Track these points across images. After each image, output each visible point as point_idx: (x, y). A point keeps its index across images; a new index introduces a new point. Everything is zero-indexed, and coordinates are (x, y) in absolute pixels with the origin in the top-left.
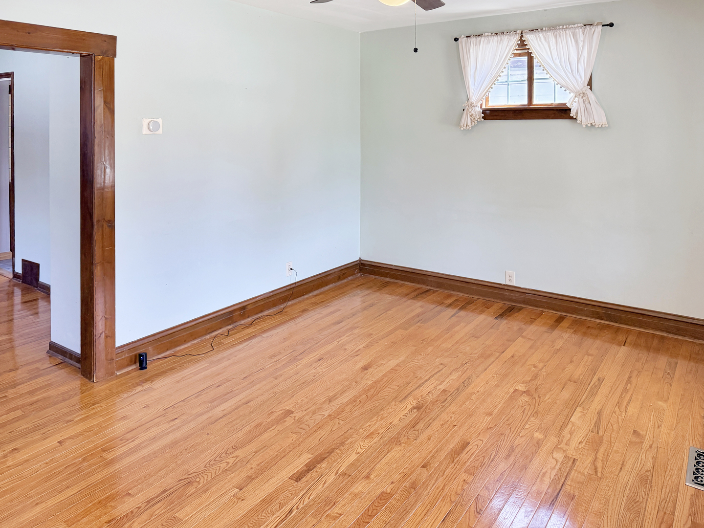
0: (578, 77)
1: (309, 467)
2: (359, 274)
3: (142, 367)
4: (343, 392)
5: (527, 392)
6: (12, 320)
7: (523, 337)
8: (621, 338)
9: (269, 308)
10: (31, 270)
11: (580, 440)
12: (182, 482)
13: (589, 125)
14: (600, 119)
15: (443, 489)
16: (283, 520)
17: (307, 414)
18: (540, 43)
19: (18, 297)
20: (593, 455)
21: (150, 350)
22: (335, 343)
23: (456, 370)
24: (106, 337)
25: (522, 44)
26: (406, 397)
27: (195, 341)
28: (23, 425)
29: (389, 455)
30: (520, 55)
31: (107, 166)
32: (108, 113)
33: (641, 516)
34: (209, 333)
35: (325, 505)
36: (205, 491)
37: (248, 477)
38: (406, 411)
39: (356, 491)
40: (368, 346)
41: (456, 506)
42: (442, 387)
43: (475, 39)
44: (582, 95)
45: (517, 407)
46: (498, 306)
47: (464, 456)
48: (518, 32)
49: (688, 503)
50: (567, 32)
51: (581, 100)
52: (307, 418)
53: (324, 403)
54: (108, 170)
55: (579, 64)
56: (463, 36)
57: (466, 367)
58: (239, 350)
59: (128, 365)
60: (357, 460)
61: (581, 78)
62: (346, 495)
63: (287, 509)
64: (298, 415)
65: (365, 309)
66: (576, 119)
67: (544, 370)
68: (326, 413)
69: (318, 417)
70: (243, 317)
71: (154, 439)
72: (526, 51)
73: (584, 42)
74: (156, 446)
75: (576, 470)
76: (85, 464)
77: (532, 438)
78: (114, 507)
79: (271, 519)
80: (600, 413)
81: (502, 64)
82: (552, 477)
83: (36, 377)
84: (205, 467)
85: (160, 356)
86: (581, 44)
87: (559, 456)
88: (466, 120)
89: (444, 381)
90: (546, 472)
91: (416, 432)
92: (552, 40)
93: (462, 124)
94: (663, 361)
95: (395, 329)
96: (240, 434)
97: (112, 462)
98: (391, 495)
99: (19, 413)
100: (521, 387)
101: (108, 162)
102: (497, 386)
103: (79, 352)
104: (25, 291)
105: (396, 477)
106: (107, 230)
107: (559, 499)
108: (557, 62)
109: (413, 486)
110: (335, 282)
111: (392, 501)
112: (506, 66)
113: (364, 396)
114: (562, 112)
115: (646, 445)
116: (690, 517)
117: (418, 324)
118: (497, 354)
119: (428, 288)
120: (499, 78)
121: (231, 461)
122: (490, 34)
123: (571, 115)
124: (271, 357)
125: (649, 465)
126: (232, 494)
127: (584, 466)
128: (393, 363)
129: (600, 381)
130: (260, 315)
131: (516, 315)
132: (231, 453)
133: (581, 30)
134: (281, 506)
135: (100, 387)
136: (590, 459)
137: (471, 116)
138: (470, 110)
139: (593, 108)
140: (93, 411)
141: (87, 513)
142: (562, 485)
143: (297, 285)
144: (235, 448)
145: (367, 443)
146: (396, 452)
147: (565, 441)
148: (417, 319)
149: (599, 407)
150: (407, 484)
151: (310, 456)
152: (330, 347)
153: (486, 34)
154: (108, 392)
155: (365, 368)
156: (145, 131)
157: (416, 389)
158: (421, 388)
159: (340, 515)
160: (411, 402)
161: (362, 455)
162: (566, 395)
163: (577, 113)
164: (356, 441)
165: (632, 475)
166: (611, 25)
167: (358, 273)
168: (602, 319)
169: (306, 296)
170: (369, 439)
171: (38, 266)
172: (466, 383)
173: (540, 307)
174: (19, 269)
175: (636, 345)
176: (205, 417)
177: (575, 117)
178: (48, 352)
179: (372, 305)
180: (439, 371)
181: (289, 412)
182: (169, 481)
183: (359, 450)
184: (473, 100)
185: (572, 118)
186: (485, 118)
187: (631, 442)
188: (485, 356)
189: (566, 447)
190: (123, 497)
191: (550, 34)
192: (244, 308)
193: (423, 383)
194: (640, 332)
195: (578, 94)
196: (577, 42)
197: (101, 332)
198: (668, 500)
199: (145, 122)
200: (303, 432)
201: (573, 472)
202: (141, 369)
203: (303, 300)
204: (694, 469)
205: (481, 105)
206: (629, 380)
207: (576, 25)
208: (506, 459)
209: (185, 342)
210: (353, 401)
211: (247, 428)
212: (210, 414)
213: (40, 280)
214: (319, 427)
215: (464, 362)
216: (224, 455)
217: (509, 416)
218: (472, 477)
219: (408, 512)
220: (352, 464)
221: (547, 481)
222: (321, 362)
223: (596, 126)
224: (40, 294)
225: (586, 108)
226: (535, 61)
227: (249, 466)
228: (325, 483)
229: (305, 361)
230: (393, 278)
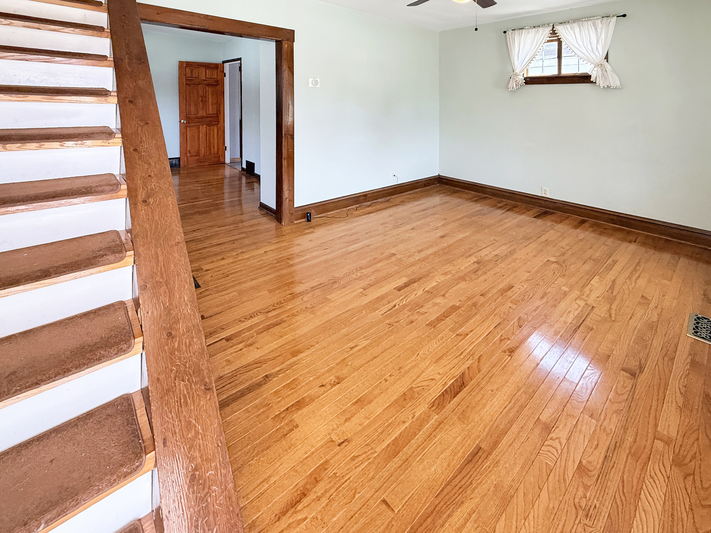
0: (597, 54)
1: (406, 285)
2: (438, 185)
3: (309, 221)
4: (428, 248)
5: (557, 262)
6: (241, 191)
7: (554, 230)
8: (631, 238)
9: (381, 198)
10: (251, 165)
11: (597, 296)
12: (331, 281)
13: (606, 87)
14: (614, 81)
15: (495, 310)
16: (390, 310)
17: (405, 257)
18: (567, 31)
19: (244, 180)
20: (608, 306)
21: (313, 212)
22: (423, 221)
23: (505, 244)
24: (289, 200)
25: (554, 32)
26: (470, 256)
27: (338, 211)
28: (247, 242)
29: (458, 286)
30: (552, 41)
31: (290, 103)
32: (290, 73)
33: (648, 350)
34: (345, 207)
35: (416, 306)
36: (345, 287)
37: (369, 284)
38: (470, 263)
39: (436, 302)
40: (444, 225)
41: (504, 320)
42: (495, 253)
43: (518, 31)
44: (600, 66)
45: (549, 270)
46: (536, 210)
47: (509, 293)
48: (550, 25)
49: (688, 347)
50: (589, 22)
51: (599, 70)
52: (404, 259)
53: (415, 252)
54: (290, 106)
55: (598, 45)
56: (509, 30)
57: (512, 243)
58: (364, 218)
59: (301, 219)
60: (436, 285)
61: (599, 53)
62: (430, 303)
63: (393, 304)
64: (399, 257)
65: (442, 204)
66: (595, 83)
67: (569, 251)
68: (417, 258)
69: (412, 260)
70: (365, 201)
71: (315, 257)
72: (557, 38)
73: (602, 29)
74: (316, 261)
75: (594, 313)
76: (278, 264)
77: (560, 289)
78: (293, 288)
79: (383, 308)
80: (614, 282)
81: (538, 47)
82: (575, 315)
83: (252, 219)
84: (344, 275)
85: (318, 216)
86: (599, 30)
87: (582, 303)
88: (512, 84)
89: (497, 250)
90: (571, 311)
91: (477, 276)
92: (577, 30)
93: (509, 87)
94: (667, 257)
95: (463, 217)
96: (364, 262)
97: (292, 265)
98: (459, 308)
99: (244, 235)
100: (553, 259)
101: (290, 101)
102: (535, 256)
103: (275, 208)
104: (247, 178)
105: (464, 298)
106: (290, 140)
107: (580, 328)
108: (581, 44)
109: (474, 305)
110: (423, 187)
111: (460, 311)
112: (542, 48)
113: (441, 252)
114: (585, 79)
115: (652, 305)
116: (690, 357)
117: (479, 216)
118: (536, 238)
119: (486, 196)
120: (536, 56)
121: (359, 274)
122: (529, 27)
123: (591, 80)
124: (382, 224)
125: (655, 319)
126: (360, 291)
127: (601, 311)
128: (461, 236)
129: (615, 262)
130: (375, 201)
131: (548, 216)
132: (359, 271)
133: (599, 21)
134: (389, 302)
135: (286, 227)
136: (606, 308)
137: (516, 82)
138: (515, 78)
139: (609, 76)
140: (282, 239)
141: (279, 288)
142: (583, 321)
143: (398, 186)
144: (361, 268)
145: (443, 278)
146: (462, 285)
147: (585, 295)
148: (478, 213)
149: (613, 278)
150: (470, 303)
151: (406, 279)
152: (419, 223)
153: (527, 27)
154: (290, 230)
155: (443, 237)
156: (310, 85)
157: (477, 252)
158: (481, 252)
159: (426, 313)
160: (473, 259)
161: (439, 283)
162: (587, 267)
163: (596, 78)
164: (436, 275)
165: (640, 323)
166: (624, 16)
167: (437, 183)
168: (616, 224)
169: (404, 194)
170: (444, 276)
171: (254, 164)
172: (511, 253)
173: (568, 213)
174: (244, 166)
175: (643, 244)
176: (344, 250)
177: (594, 81)
178: (259, 208)
179: (446, 203)
180: (493, 244)
181: (394, 255)
182: (324, 279)
183: (438, 280)
184: (517, 71)
185: (592, 82)
186: (526, 83)
187: (639, 303)
188: (526, 238)
189: (586, 298)
190: (298, 283)
191: (575, 25)
192: (365, 195)
193: (482, 249)
194: (647, 235)
195: (597, 65)
196: (596, 29)
197: (286, 197)
198: (671, 342)
199: (310, 80)
200: (402, 266)
201: (592, 314)
202: (308, 221)
203: (402, 196)
204: (694, 326)
205: (523, 74)
206: (638, 264)
207: (596, 18)
208: (540, 299)
209: (333, 210)
210: (435, 254)
211: (368, 259)
212: (347, 249)
213: (255, 172)
214: (412, 265)
215: (511, 241)
216: (355, 271)
217: (543, 275)
218: (516, 306)
219: (471, 319)
220: (433, 287)
221: (571, 316)
222: (413, 230)
223: (612, 88)
224: (255, 180)
225: (603, 75)
226: (563, 44)
227: (369, 279)
228: (416, 294)
229: (403, 229)
230: (462, 188)
